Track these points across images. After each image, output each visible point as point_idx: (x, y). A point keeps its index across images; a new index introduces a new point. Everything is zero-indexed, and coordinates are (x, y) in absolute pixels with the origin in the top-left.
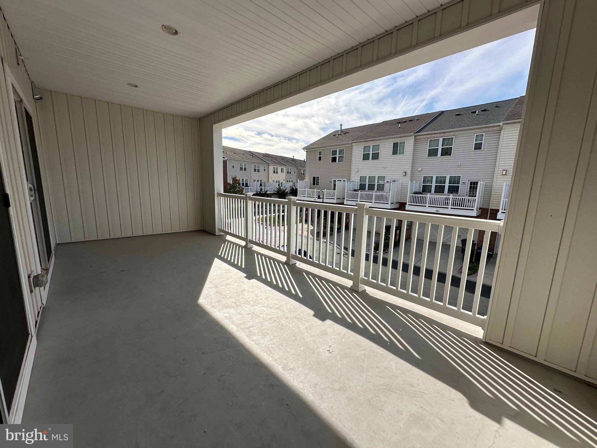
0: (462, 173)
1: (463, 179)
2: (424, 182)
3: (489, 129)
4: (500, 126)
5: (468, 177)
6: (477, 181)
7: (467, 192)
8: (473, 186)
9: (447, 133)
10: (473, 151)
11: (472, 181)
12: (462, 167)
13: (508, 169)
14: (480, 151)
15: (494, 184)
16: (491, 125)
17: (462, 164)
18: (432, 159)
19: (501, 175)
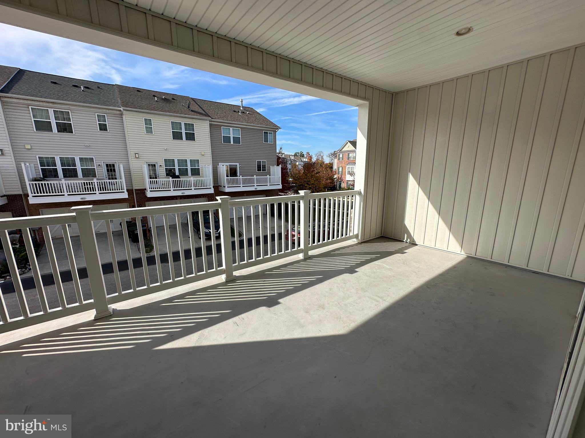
0: (95, 154)
1: (97, 161)
2: (42, 164)
3: (109, 111)
4: (120, 111)
5: (103, 159)
6: (113, 163)
7: (106, 175)
8: (111, 169)
9: (57, 105)
10: (99, 132)
11: (107, 163)
12: (91, 147)
13: (139, 153)
14: (106, 132)
15: (131, 166)
16: (110, 107)
17: (91, 145)
18: (45, 135)
19: (134, 158)
